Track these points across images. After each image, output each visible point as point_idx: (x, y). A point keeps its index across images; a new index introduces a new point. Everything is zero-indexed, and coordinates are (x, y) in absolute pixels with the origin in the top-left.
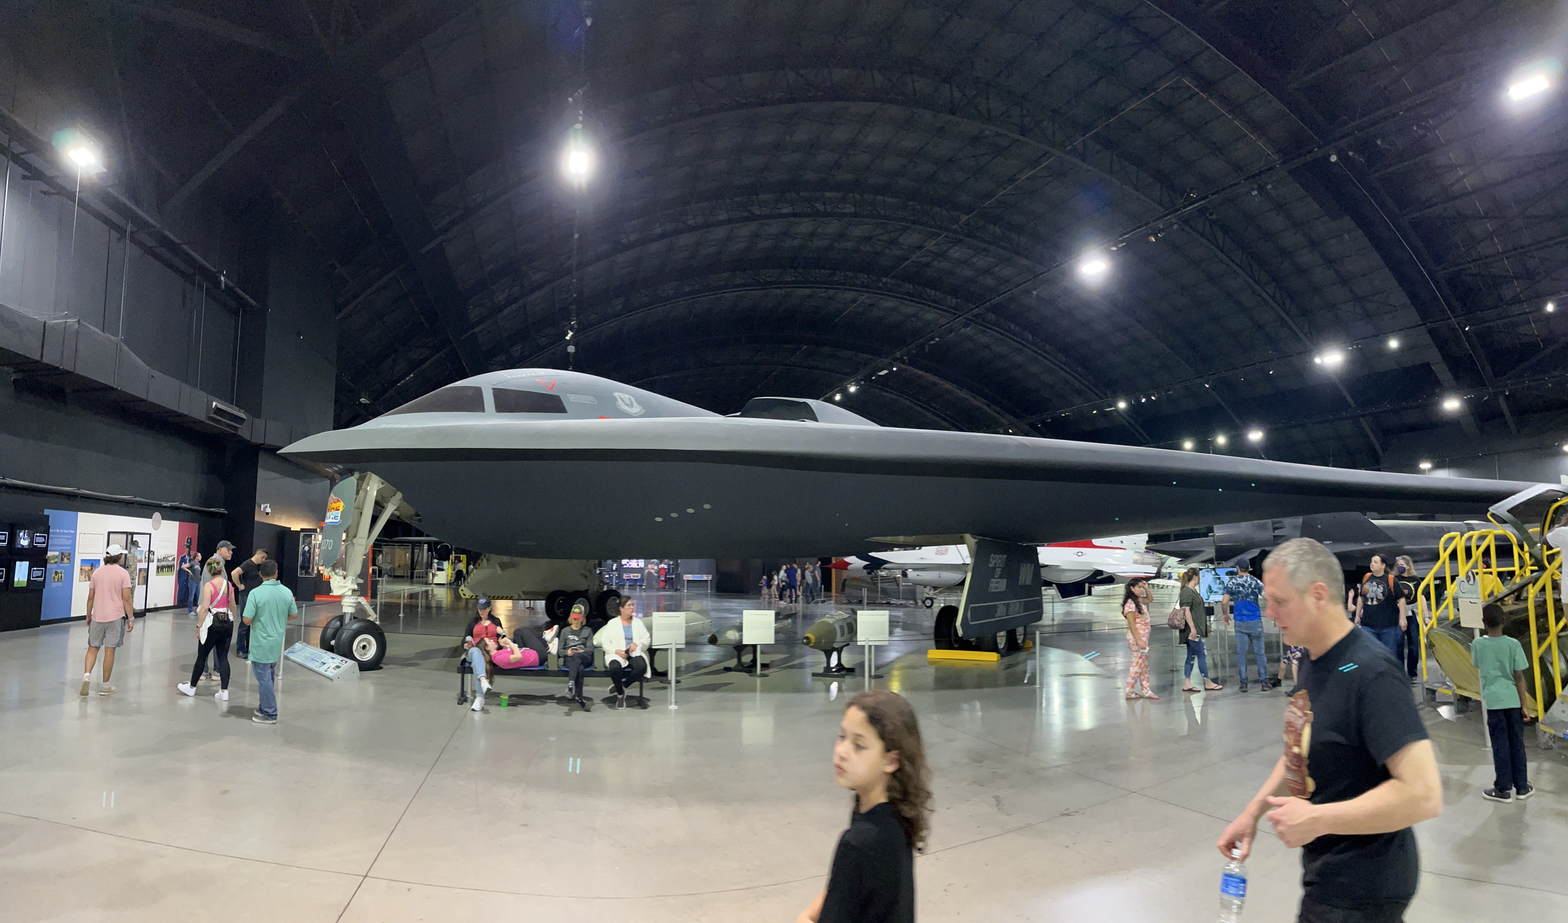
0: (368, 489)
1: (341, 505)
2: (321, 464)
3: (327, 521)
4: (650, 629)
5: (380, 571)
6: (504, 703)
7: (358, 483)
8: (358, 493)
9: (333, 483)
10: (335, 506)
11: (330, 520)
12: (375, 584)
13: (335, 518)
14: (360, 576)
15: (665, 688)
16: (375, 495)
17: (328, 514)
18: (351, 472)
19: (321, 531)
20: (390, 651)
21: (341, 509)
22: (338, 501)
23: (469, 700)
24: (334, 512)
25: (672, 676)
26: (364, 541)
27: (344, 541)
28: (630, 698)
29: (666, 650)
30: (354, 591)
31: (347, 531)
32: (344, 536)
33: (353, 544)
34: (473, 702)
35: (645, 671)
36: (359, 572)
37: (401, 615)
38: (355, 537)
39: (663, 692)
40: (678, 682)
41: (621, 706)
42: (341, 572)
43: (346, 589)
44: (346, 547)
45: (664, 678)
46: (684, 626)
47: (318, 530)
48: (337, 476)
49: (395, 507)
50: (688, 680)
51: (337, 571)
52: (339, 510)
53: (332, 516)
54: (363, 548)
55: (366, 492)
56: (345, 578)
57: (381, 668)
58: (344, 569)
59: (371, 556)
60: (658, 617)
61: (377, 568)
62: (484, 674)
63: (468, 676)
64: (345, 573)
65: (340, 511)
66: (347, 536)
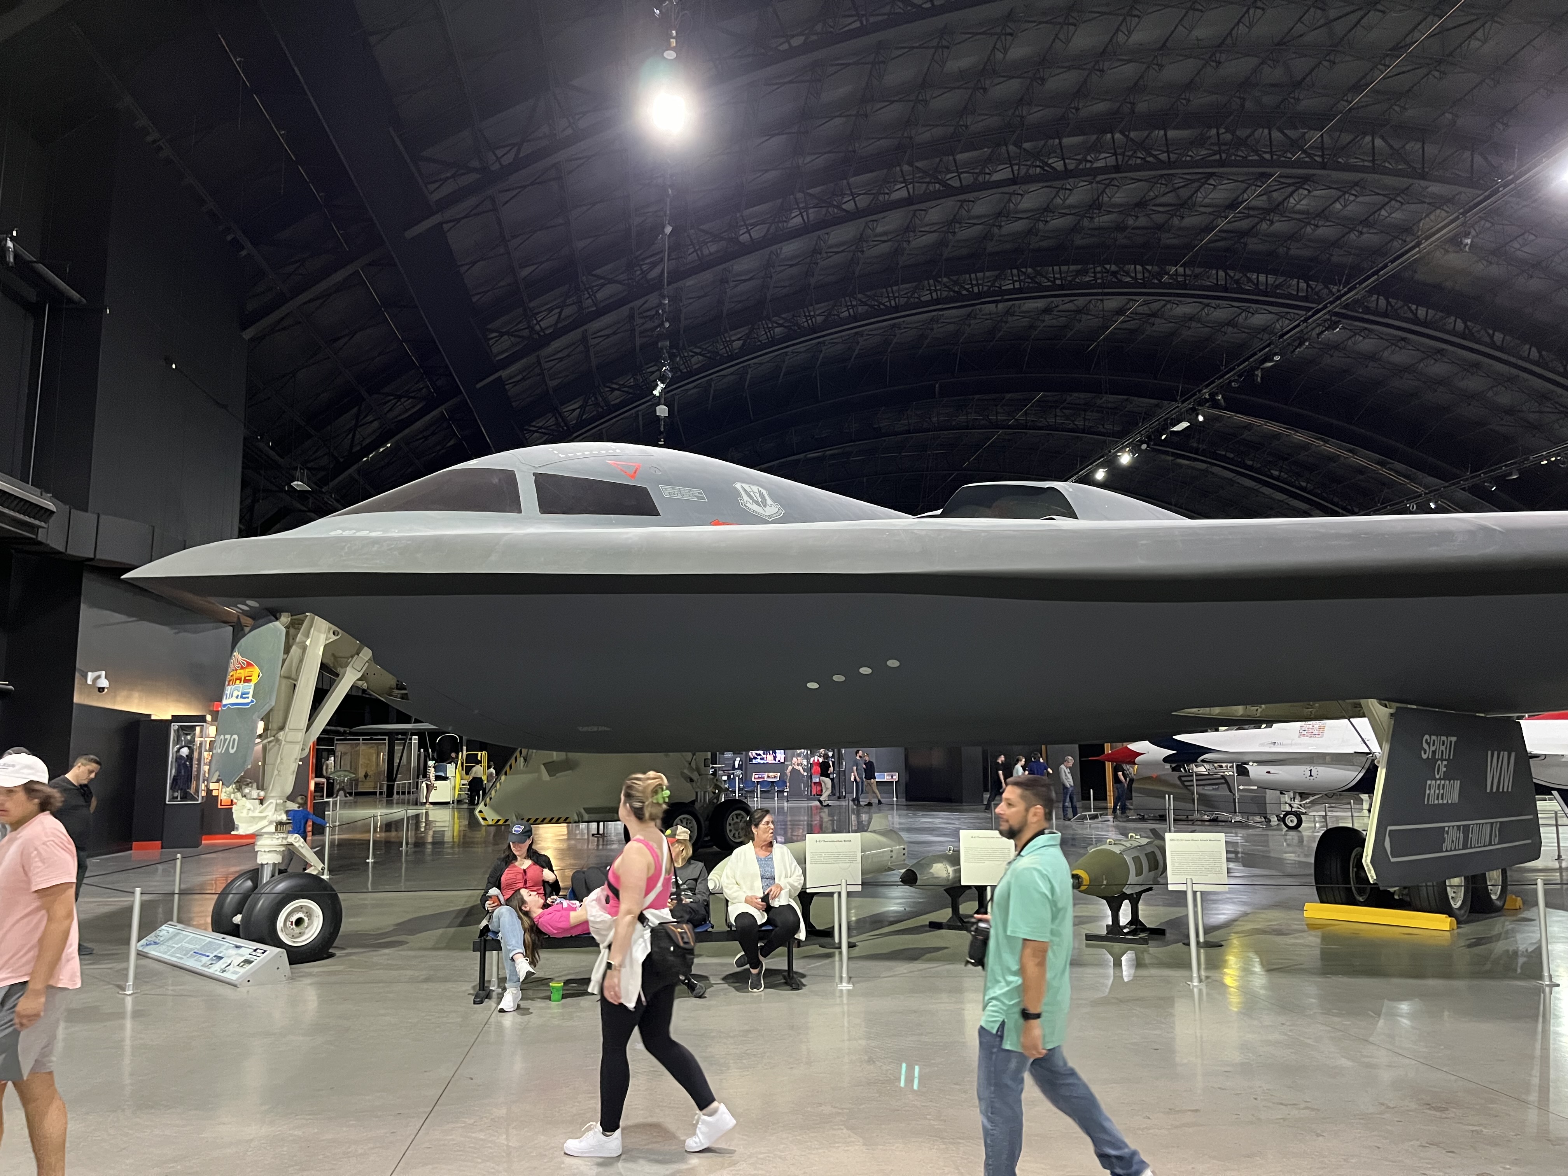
0: (308, 643)
1: (255, 673)
2: (212, 599)
3: (225, 702)
4: (802, 861)
5: (331, 785)
6: (556, 996)
7: (287, 633)
8: (287, 650)
9: (239, 632)
10: (242, 673)
11: (234, 700)
12: (320, 810)
13: (243, 695)
14: (291, 798)
15: (830, 956)
16: (321, 653)
17: (228, 690)
18: (275, 615)
19: (214, 719)
20: (348, 925)
21: (255, 679)
22: (249, 665)
23: (494, 995)
24: (242, 686)
25: (843, 937)
26: (300, 736)
27: (260, 736)
28: (770, 973)
29: (831, 894)
30: (280, 824)
31: (266, 719)
32: (260, 727)
33: (278, 740)
34: (500, 997)
35: (797, 929)
36: (289, 789)
37: (370, 860)
38: (282, 728)
39: (827, 961)
40: (851, 946)
41: (756, 986)
42: (255, 793)
43: (265, 822)
44: (264, 748)
45: (828, 940)
46: (859, 855)
47: (209, 718)
48: (246, 621)
49: (359, 675)
50: (867, 942)
51: (247, 790)
52: (250, 681)
53: (236, 693)
54: (298, 747)
55: (304, 648)
56: (262, 802)
57: (332, 956)
58: (260, 787)
59: (312, 761)
60: (814, 842)
61: (324, 780)
62: (522, 950)
63: (492, 956)
64: (262, 794)
65: (252, 684)
66: (266, 729)
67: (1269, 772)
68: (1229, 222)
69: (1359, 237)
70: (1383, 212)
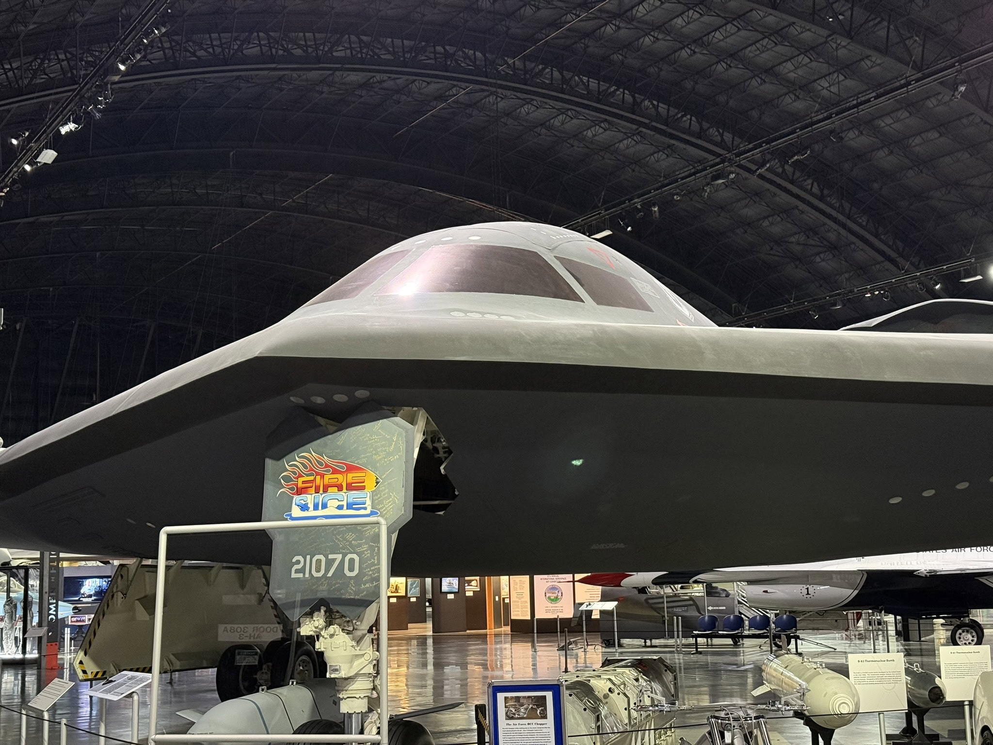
1: (369, 478)
10: (340, 479)
13: (353, 506)
21: (370, 486)
24: (344, 495)
53: (334, 503)
65: (367, 492)
67: (766, 592)
68: (581, 21)
69: (691, 55)
70: (717, 35)
